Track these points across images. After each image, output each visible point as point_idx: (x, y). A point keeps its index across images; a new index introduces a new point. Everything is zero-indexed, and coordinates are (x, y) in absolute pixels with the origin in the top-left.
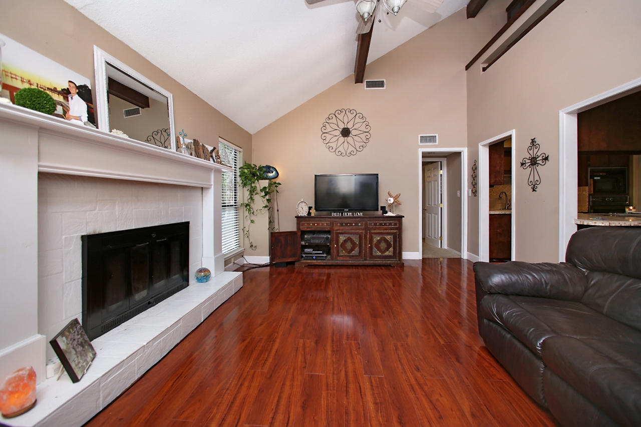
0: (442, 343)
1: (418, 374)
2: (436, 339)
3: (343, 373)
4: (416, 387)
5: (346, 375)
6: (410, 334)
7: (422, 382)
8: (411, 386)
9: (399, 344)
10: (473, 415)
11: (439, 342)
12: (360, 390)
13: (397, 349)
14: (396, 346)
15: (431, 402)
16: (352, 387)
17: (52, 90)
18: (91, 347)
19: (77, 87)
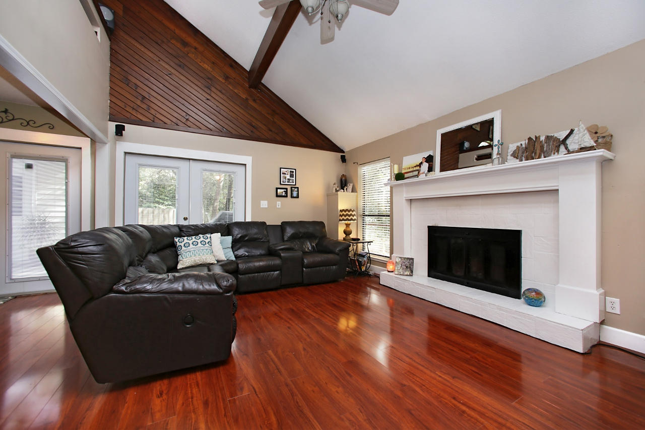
2: (276, 354)
4: (288, 320)
6: (303, 353)
8: (290, 319)
9: (308, 340)
11: (273, 351)
13: (308, 335)
14: (310, 338)
17: (415, 166)
18: (412, 272)
19: (426, 158)
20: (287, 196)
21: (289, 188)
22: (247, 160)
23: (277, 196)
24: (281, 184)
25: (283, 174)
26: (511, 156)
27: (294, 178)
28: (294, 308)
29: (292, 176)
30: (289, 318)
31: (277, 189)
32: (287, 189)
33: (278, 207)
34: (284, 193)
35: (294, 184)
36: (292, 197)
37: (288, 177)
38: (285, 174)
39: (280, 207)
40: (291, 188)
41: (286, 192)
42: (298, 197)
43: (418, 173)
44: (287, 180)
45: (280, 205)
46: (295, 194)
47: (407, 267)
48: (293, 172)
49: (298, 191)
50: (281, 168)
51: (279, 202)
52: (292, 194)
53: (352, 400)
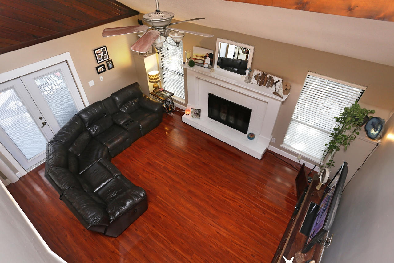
0: (158, 196)
1: (155, 177)
2: (161, 197)
3: (170, 163)
5: (168, 163)
6: (170, 192)
7: (153, 175)
8: (154, 172)
9: (168, 184)
10: (138, 176)
11: (159, 196)
12: (161, 162)
13: (167, 181)
15: (147, 172)
16: (164, 162)
17: (202, 57)
18: (200, 116)
19: (209, 54)
20: (105, 70)
21: (104, 63)
22: (67, 56)
23: (99, 73)
24: (98, 63)
25: (98, 54)
26: (254, 77)
27: (107, 54)
28: (150, 162)
29: (104, 53)
30: (152, 172)
31: (97, 68)
32: (104, 65)
33: (101, 80)
34: (103, 69)
35: (108, 58)
36: (109, 69)
37: (102, 55)
38: (99, 53)
39: (103, 80)
40: (107, 62)
41: (104, 68)
42: (113, 67)
43: (204, 62)
44: (102, 58)
45: (102, 79)
46: (110, 66)
47: (197, 114)
48: (104, 49)
49: (112, 62)
50: (94, 51)
51: (101, 77)
52: (108, 67)
53: (195, 208)
